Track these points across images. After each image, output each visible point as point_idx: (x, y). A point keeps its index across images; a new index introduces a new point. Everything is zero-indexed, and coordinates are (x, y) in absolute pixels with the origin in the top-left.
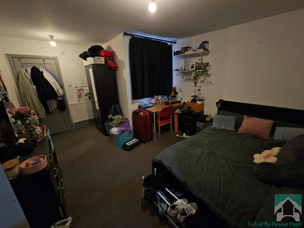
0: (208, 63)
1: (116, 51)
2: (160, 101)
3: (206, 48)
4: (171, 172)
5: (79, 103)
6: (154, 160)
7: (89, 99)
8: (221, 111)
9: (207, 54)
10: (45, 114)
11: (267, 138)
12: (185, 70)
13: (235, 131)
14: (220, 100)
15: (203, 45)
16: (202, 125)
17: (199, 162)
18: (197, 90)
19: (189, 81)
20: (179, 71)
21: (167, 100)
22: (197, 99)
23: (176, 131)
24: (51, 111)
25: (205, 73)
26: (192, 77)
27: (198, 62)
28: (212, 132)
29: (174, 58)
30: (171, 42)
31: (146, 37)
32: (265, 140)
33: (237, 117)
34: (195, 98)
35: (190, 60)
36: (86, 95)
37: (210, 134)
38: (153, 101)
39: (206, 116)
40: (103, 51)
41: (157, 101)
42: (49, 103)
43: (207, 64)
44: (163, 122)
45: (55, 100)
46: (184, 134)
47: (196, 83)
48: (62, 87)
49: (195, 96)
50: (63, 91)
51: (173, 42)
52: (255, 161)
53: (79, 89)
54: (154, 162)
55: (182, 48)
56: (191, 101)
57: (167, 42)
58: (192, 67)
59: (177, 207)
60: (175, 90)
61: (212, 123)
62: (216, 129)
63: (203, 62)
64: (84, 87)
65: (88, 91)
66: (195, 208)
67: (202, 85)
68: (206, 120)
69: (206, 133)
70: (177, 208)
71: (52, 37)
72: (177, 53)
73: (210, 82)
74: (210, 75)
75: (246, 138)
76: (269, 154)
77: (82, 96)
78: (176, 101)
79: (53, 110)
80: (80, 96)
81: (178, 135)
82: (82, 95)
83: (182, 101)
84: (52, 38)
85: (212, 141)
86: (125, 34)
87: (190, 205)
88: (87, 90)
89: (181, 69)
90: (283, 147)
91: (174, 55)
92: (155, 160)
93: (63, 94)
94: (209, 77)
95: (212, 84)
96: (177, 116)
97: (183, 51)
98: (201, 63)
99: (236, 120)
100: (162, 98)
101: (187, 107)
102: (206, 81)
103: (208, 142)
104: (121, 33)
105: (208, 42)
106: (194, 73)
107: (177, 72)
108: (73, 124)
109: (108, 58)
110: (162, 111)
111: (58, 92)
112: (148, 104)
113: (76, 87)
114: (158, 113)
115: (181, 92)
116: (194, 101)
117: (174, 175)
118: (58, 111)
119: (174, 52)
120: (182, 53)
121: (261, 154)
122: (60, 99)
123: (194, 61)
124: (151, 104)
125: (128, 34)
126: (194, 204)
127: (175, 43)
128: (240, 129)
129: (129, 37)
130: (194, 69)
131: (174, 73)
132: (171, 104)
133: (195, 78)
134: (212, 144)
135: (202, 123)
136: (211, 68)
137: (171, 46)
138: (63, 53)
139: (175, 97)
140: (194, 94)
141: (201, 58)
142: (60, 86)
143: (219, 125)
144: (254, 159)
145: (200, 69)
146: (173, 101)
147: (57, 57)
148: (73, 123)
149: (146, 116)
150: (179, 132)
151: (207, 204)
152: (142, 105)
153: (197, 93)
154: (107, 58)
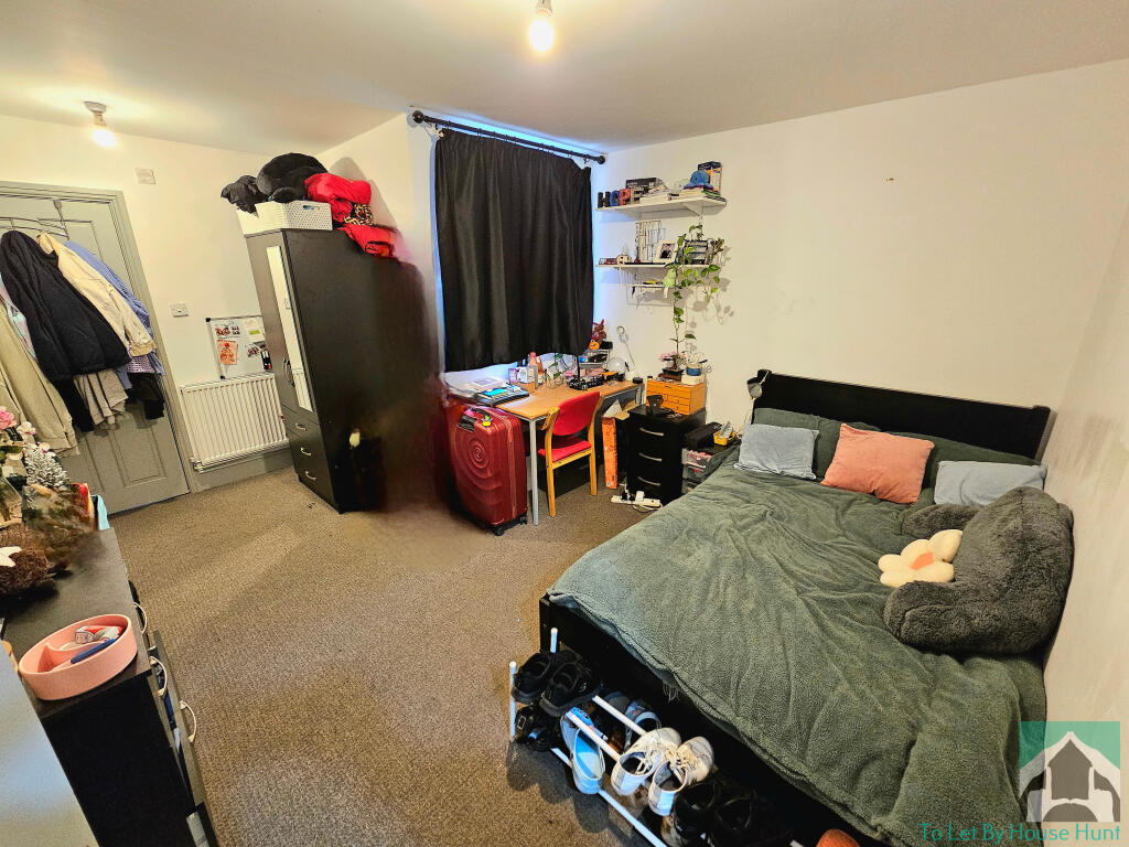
0: (720, 242)
1: (375, 181)
2: (551, 375)
3: (712, 189)
4: (615, 640)
5: (223, 383)
6: (547, 597)
7: (266, 368)
8: (767, 412)
9: (715, 209)
10: (72, 432)
11: (915, 499)
12: (638, 262)
13: (814, 481)
14: (761, 373)
15: (704, 177)
16: (702, 462)
17: (711, 595)
18: (682, 336)
19: (653, 302)
20: (619, 265)
21: (574, 372)
22: (682, 367)
23: (611, 483)
24: (97, 420)
25: (712, 275)
26: (666, 290)
27: (688, 237)
28: (740, 486)
29: (599, 216)
30: (586, 157)
31: (499, 135)
32: (909, 505)
33: (818, 432)
34: (675, 366)
35: (656, 227)
36: (252, 352)
37: (734, 493)
38: (526, 374)
39: (715, 427)
40: (325, 179)
41: (540, 376)
42: (86, 384)
43: (718, 244)
44: (564, 451)
45: (117, 372)
46: (640, 494)
47: (677, 312)
48: (146, 321)
49: (675, 358)
50: (152, 335)
51: (595, 159)
52: (884, 579)
53: (222, 328)
54: (547, 603)
55: (628, 181)
56: (660, 376)
57: (574, 158)
58: (665, 255)
59: (643, 761)
60: (603, 335)
61: (735, 452)
62: (752, 474)
63: (703, 238)
64: (243, 321)
65: (261, 337)
66: (703, 756)
67: (698, 317)
68: (716, 442)
69: (720, 488)
70: (643, 766)
71: (98, 110)
72: (608, 200)
73: (727, 309)
74: (728, 282)
75: (850, 504)
76: (925, 552)
77: (234, 357)
78: (606, 375)
79: (108, 413)
80: (226, 355)
81: (616, 499)
82: (234, 351)
83: (630, 377)
84: (98, 114)
85: (743, 517)
86: (419, 118)
87: (685, 747)
88: (258, 332)
89: (625, 260)
90: (967, 528)
91: (600, 205)
92: (552, 598)
93: (149, 350)
94: (725, 290)
95: (732, 314)
96: (613, 430)
97: (632, 191)
98: (699, 241)
99: (816, 442)
100: (556, 364)
101: (648, 398)
102: (711, 305)
103: (730, 522)
104: (400, 112)
105: (718, 165)
106: (671, 273)
107: (610, 268)
108: (197, 470)
109: (345, 209)
110: (559, 411)
111: (128, 339)
112: (505, 385)
113: (208, 320)
114: (548, 422)
115: (624, 342)
116: (672, 374)
117: (627, 647)
118: (128, 416)
119: (600, 195)
120: (628, 201)
121: (899, 554)
122: (137, 368)
123: (673, 231)
124: (516, 388)
125: (429, 120)
126: (701, 744)
127: (601, 160)
128: (829, 471)
129: (434, 133)
130: (672, 260)
131: (600, 273)
132: (590, 385)
133: (677, 293)
134: (744, 528)
135: (703, 455)
136: (728, 259)
137: (588, 170)
138: (147, 177)
139: (600, 358)
140: (671, 349)
141: (695, 221)
142: (137, 313)
143: (762, 458)
144: (882, 572)
145: (694, 262)
146: (596, 373)
147: (121, 193)
148: (199, 467)
149: (504, 432)
150: (618, 486)
151: (750, 739)
152: (483, 393)
153: (682, 347)
154: (343, 207)
